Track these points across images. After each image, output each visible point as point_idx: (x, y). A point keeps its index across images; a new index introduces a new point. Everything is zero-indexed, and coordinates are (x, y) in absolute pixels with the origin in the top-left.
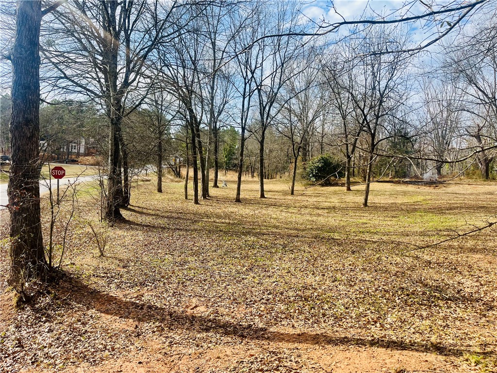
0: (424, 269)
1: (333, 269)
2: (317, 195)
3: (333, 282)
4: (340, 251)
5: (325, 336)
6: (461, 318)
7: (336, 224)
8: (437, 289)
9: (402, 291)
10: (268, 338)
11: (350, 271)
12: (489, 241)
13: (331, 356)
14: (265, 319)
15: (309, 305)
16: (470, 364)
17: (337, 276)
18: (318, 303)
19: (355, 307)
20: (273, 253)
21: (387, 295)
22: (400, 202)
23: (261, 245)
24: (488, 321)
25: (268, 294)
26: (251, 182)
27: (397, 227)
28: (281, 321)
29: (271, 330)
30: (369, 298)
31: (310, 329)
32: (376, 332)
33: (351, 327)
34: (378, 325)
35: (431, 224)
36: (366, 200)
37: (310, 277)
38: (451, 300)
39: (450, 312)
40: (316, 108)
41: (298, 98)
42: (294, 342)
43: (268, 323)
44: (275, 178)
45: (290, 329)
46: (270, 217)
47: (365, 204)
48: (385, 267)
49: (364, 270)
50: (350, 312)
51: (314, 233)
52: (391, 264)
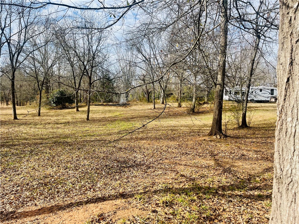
0: (118, 153)
1: (65, 161)
2: (57, 115)
3: (65, 169)
4: (70, 149)
5: (57, 206)
6: (135, 175)
7: (70, 133)
8: (125, 162)
9: (106, 167)
10: (16, 217)
11: (76, 161)
12: (149, 133)
13: (60, 217)
14: (14, 204)
15: (48, 188)
16: (137, 200)
17: (68, 165)
18: (54, 185)
19: (79, 182)
20: (22, 158)
21: (98, 171)
22: (107, 116)
23: (13, 153)
24: (148, 175)
25: (17, 187)
26: (6, 108)
27: (105, 131)
28: (27, 203)
29: (19, 211)
30: (87, 175)
31: (48, 204)
32: (90, 194)
33: (76, 195)
34: (92, 190)
35: (123, 127)
36: (88, 116)
37: (49, 169)
38: (131, 167)
39: (130, 174)
40: (53, 59)
41: (39, 51)
42: (35, 215)
43: (17, 207)
44: (26, 105)
45: (33, 207)
46: (21, 132)
47: (88, 119)
48: (97, 155)
49: (85, 158)
50: (75, 186)
51: (54, 140)
52: (101, 152)
